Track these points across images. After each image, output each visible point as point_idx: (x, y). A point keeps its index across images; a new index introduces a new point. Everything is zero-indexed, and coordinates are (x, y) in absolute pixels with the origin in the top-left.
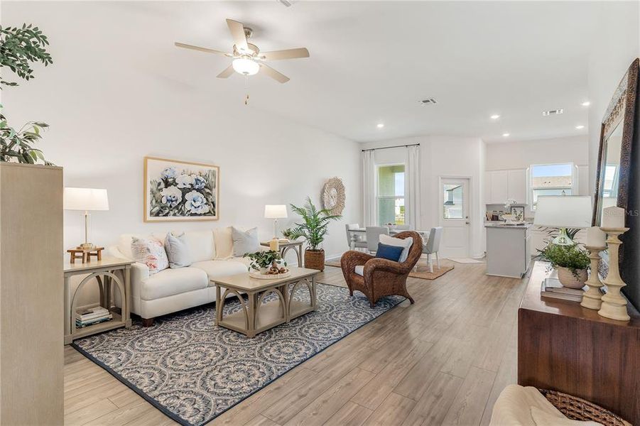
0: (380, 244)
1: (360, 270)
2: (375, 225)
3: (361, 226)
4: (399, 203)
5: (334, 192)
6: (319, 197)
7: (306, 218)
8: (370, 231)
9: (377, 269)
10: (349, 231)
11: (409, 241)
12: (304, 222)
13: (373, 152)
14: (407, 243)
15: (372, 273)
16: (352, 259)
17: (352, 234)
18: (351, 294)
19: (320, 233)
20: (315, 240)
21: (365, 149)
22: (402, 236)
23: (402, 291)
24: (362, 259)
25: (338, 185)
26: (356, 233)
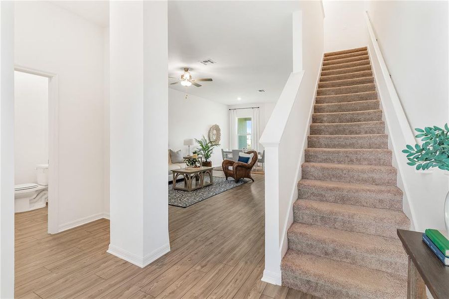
0: (239, 156)
1: (231, 168)
2: (236, 149)
3: (229, 150)
4: (249, 137)
5: (215, 132)
6: (207, 134)
7: (202, 146)
8: (234, 152)
9: (238, 166)
10: (223, 152)
11: (252, 154)
12: (201, 147)
13: (235, 111)
14: (251, 156)
15: (236, 168)
16: (227, 163)
17: (225, 154)
18: (227, 179)
19: (209, 153)
20: (207, 157)
21: (230, 109)
22: (249, 153)
23: (249, 177)
24: (231, 163)
25: (217, 128)
26: (227, 153)
